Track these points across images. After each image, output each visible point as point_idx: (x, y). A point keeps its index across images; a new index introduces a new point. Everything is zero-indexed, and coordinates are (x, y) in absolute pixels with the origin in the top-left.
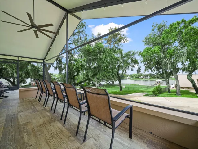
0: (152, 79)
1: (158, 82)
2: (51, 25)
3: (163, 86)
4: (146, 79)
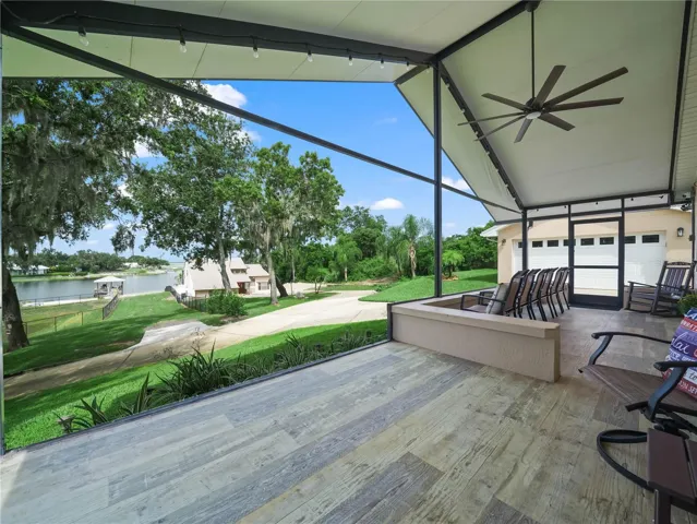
0: (60, 277)
1: (105, 285)
2: (519, 139)
3: (124, 296)
4: (30, 276)
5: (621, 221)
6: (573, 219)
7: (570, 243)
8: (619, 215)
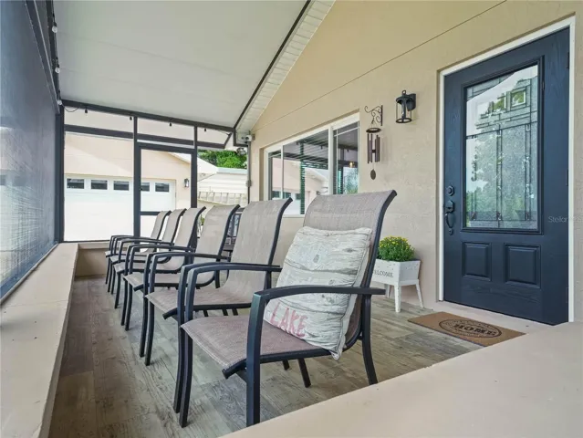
6: (140, 141)
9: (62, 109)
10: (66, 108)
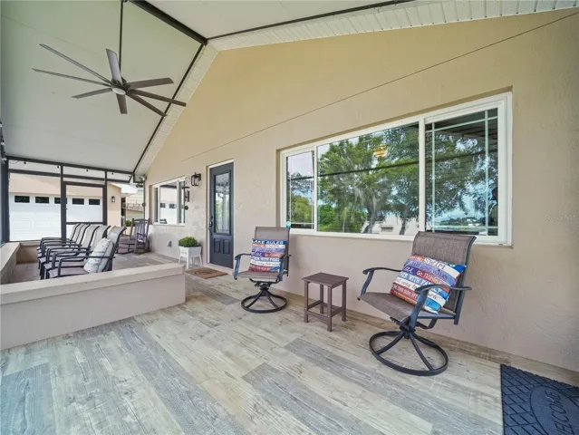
5: (105, 188)
6: (65, 179)
7: (61, 201)
8: (103, 183)
9: (7, 162)
10: (10, 161)
